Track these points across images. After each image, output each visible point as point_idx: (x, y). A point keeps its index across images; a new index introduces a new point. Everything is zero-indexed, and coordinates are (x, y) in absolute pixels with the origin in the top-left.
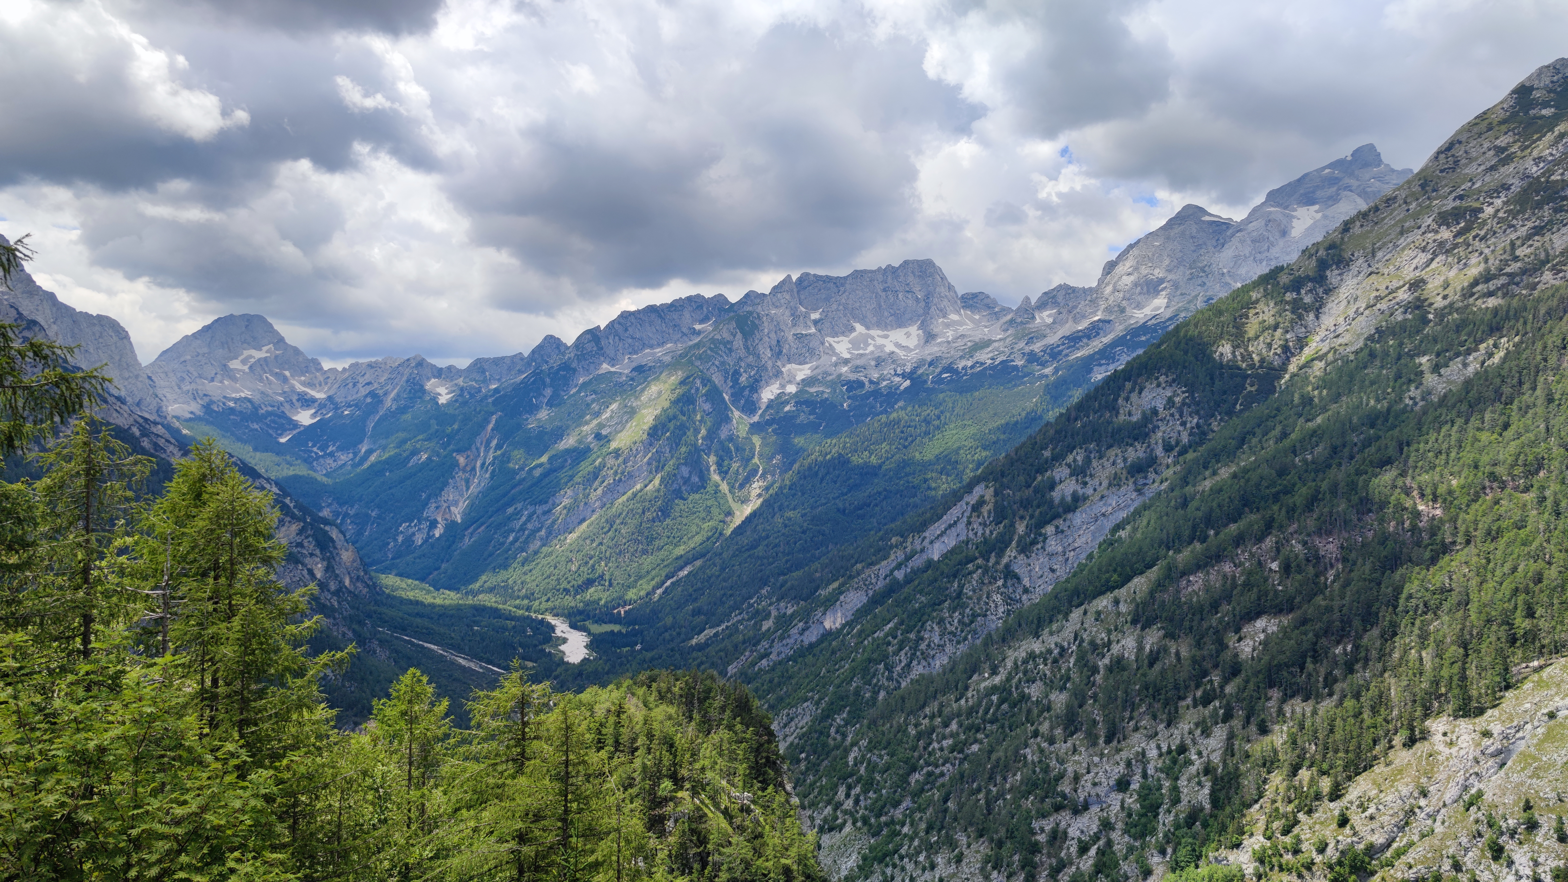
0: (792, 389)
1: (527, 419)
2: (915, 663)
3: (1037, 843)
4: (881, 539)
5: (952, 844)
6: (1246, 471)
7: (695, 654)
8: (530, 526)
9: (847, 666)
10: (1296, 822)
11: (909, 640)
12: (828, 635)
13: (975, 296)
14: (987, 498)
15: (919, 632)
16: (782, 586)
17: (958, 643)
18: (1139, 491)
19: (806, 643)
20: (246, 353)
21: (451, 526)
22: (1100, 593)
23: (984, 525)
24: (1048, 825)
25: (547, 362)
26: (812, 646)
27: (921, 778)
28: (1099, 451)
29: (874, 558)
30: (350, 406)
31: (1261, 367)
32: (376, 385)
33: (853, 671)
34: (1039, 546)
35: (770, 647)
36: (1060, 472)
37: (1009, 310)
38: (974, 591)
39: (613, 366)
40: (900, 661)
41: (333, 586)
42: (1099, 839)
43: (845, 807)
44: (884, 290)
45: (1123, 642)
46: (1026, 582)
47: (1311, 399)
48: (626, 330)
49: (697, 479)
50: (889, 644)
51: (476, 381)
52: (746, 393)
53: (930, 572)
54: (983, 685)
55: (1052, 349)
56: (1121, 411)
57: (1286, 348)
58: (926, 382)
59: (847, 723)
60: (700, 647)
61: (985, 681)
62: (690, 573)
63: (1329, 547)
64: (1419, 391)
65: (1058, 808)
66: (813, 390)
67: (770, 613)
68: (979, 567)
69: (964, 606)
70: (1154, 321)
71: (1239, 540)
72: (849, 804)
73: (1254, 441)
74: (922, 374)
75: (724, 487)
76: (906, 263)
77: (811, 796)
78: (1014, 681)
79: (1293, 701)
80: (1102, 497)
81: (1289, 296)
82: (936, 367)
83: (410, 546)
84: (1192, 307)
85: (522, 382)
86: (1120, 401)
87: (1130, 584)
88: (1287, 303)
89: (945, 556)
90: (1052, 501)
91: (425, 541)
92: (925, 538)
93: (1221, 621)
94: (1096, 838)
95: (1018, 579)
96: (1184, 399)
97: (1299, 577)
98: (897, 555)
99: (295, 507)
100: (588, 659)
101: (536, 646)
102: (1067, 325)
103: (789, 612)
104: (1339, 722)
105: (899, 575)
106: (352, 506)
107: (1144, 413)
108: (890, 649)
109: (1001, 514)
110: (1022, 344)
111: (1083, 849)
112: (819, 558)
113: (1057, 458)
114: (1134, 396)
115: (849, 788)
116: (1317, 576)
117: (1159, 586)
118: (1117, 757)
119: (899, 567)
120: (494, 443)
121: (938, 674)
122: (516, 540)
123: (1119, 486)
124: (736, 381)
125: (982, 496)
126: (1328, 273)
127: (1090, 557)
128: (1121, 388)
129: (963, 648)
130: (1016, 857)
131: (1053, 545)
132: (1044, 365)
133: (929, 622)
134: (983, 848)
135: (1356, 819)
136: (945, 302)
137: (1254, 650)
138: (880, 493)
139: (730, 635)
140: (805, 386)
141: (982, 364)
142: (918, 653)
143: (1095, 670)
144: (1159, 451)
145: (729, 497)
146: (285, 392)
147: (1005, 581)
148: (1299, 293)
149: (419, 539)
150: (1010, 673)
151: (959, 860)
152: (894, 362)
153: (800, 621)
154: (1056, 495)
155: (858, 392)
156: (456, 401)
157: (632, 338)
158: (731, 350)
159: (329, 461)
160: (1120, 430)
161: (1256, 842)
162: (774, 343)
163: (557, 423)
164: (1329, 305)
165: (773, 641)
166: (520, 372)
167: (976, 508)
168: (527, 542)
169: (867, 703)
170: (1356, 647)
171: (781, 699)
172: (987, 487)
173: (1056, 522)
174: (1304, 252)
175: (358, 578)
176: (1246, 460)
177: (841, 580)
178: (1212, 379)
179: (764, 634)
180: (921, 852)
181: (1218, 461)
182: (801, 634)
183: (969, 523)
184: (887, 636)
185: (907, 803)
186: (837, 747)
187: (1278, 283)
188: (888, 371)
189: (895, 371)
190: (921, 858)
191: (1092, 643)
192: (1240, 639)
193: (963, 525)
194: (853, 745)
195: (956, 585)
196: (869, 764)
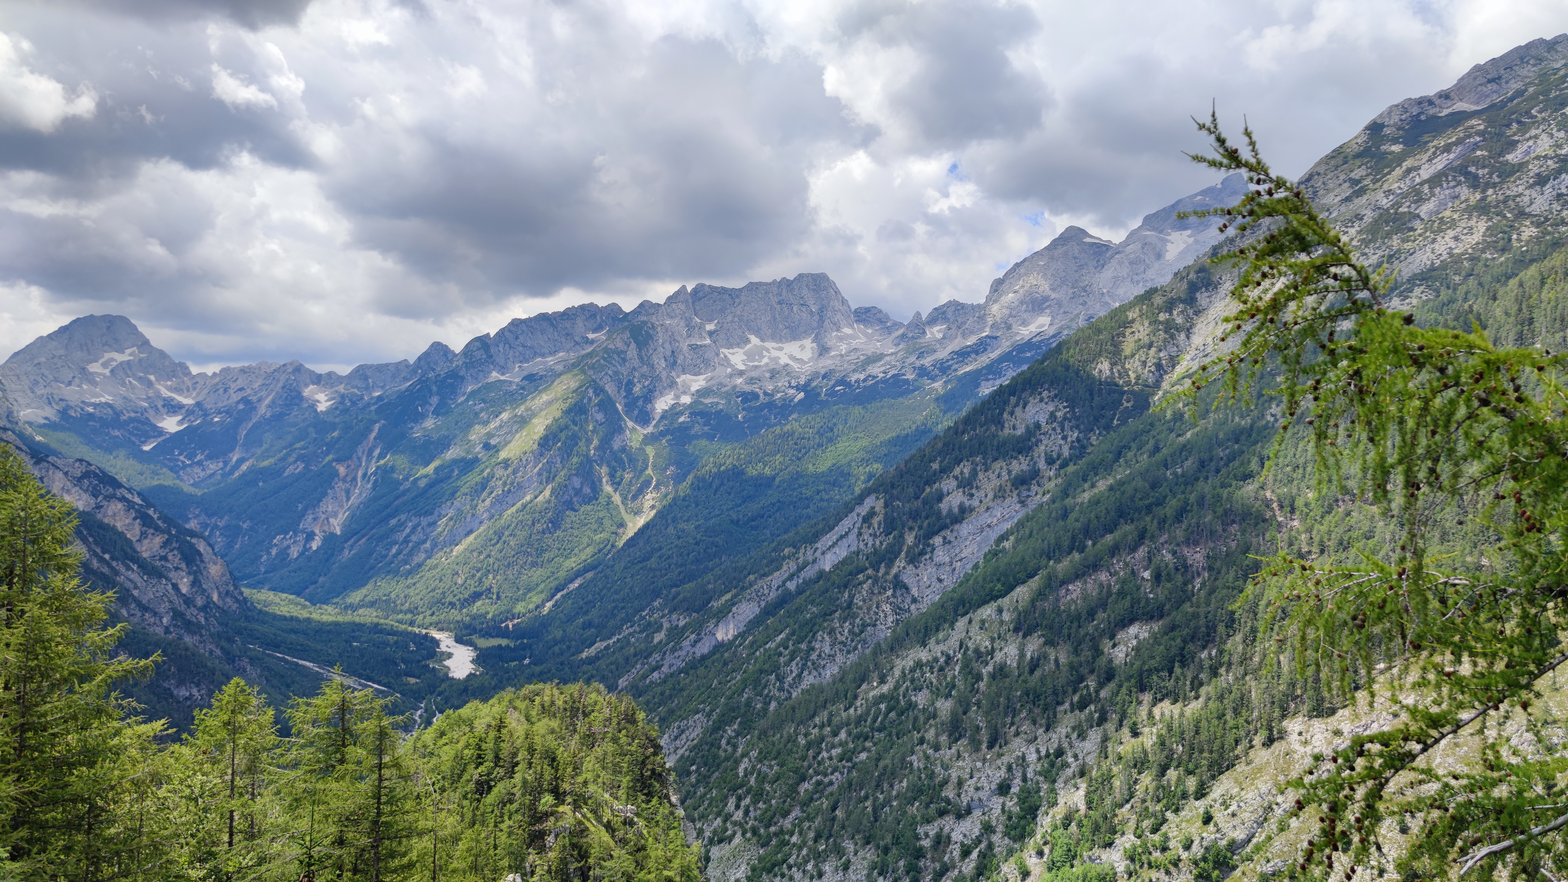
0: (686, 400)
1: (412, 428)
2: (805, 673)
3: (921, 848)
4: (774, 550)
5: (839, 852)
6: (1121, 483)
7: (585, 668)
8: (414, 538)
9: (739, 677)
10: (1165, 821)
11: (800, 650)
12: (720, 647)
13: (868, 310)
14: (877, 509)
15: (810, 642)
16: (674, 598)
17: (849, 652)
18: (1022, 503)
19: (698, 655)
20: (107, 356)
21: (330, 538)
22: (984, 602)
23: (874, 536)
24: (932, 830)
25: (433, 370)
26: (704, 658)
27: (810, 788)
28: (985, 464)
29: (766, 569)
30: (220, 413)
31: (1136, 384)
32: (249, 391)
33: (745, 682)
34: (927, 557)
35: (662, 659)
36: (948, 484)
37: (900, 325)
38: (864, 601)
39: (503, 374)
40: (791, 671)
41: (200, 602)
42: (980, 842)
43: (735, 818)
44: (779, 303)
45: (1006, 650)
46: (914, 592)
47: (1182, 415)
48: (517, 338)
49: (589, 491)
50: (780, 654)
51: (358, 389)
52: (640, 403)
53: (821, 582)
54: (871, 694)
55: (942, 364)
56: (1006, 425)
57: (1159, 366)
58: (819, 394)
59: (738, 734)
60: (591, 661)
61: (873, 690)
62: (580, 586)
63: (1197, 557)
64: (1279, 409)
65: (942, 813)
66: (707, 401)
67: (661, 626)
68: (869, 577)
69: (855, 616)
70: (1038, 338)
71: (1114, 550)
72: (738, 815)
73: (1130, 454)
74: (816, 387)
75: (617, 499)
76: (801, 276)
77: (701, 808)
78: (902, 690)
79: (1162, 704)
80: (988, 508)
81: (1162, 317)
82: (830, 380)
83: (284, 559)
84: (1074, 326)
85: (407, 390)
86: (1005, 415)
87: (1012, 593)
88: (1160, 322)
89: (836, 567)
90: (939, 512)
91: (302, 554)
92: (817, 549)
93: (1096, 628)
94: (978, 841)
95: (907, 589)
96: (1065, 414)
97: (1168, 585)
98: (789, 566)
99: (159, 518)
100: (474, 675)
101: (419, 661)
102: (957, 341)
103: (681, 623)
104: (1204, 724)
105: (792, 586)
106: (222, 518)
107: (1027, 427)
108: (782, 660)
109: (890, 525)
110: (912, 359)
111: (966, 853)
112: (712, 570)
113: (945, 470)
114: (1018, 411)
115: (739, 799)
116: (1185, 583)
117: (1040, 595)
118: (999, 762)
119: (791, 578)
120: (377, 452)
121: (828, 684)
122: (399, 553)
123: (1004, 497)
124: (629, 391)
125: (873, 508)
126: (1198, 295)
127: (976, 567)
128: (1006, 402)
129: (853, 657)
130: (901, 863)
131: (941, 555)
132: (933, 379)
133: (820, 633)
134: (870, 854)
135: (1219, 816)
136: (839, 316)
137: (1127, 655)
138: (774, 504)
139: (622, 648)
140: (699, 397)
141: (874, 377)
142: (809, 664)
143: (979, 677)
144: (1042, 464)
145: (622, 508)
146: (149, 398)
147: (894, 591)
148: (1171, 314)
149: (294, 552)
150: (898, 682)
151: (846, 867)
152: (788, 374)
153: (692, 633)
154: (944, 506)
155: (753, 404)
156: (336, 408)
157: (523, 346)
158: (624, 360)
159: (197, 470)
160: (1004, 443)
161: (1127, 841)
162: (669, 353)
163: (444, 432)
164: (1199, 326)
165: (665, 653)
166: (405, 379)
167: (867, 519)
168: (411, 554)
169: (758, 714)
170: (1221, 652)
171: (672, 712)
172: (877, 498)
173: (943, 533)
174: (1176, 274)
175: (227, 592)
176: (1121, 473)
177: (734, 591)
178: (1091, 395)
179: (656, 646)
180: (808, 861)
181: (1096, 474)
182: (693, 646)
183: (860, 534)
184: (778, 647)
185: (796, 813)
186: (727, 759)
187: (1152, 304)
188: (782, 383)
189: (790, 383)
190: (809, 867)
191: (977, 651)
192: (1114, 646)
193: (855, 536)
194: (743, 755)
195: (846, 595)
196: (759, 775)
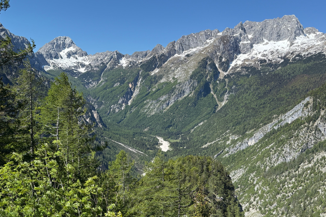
0: (240, 63)
1: (151, 72)
2: (280, 158)
4: (270, 115)
7: (204, 151)
9: (256, 158)
11: (278, 150)
12: (249, 147)
14: (310, 102)
15: (282, 148)
16: (234, 130)
17: (296, 152)
19: (242, 149)
21: (127, 106)
23: (309, 111)
25: (157, 53)
26: (243, 150)
27: (280, 197)
29: (267, 122)
32: (104, 61)
33: (258, 159)
38: (303, 134)
39: (179, 55)
40: (275, 157)
43: (253, 204)
46: (323, 132)
48: (184, 42)
49: (206, 93)
50: (271, 151)
52: (224, 64)
53: (287, 127)
54: (305, 167)
58: (290, 60)
59: (255, 176)
60: (205, 149)
61: (305, 165)
62: (203, 124)
67: (229, 139)
68: (305, 126)
69: (299, 140)
72: (255, 203)
74: (288, 57)
75: (215, 96)
77: (242, 199)
78: (317, 167)
82: (294, 55)
83: (114, 112)
89: (292, 122)
91: (119, 111)
92: (286, 115)
95: (320, 131)
98: (275, 121)
100: (169, 151)
101: (153, 145)
103: (236, 139)
105: (276, 128)
108: (271, 153)
109: (315, 107)
115: (255, 197)
119: (275, 125)
121: (288, 162)
125: (308, 101)
129: (298, 154)
133: (286, 145)
136: (299, 31)
139: (216, 145)
140: (245, 62)
141: (311, 54)
142: (281, 155)
145: (217, 100)
146: (77, 63)
147: (315, 132)
149: (117, 110)
150: (315, 163)
152: (278, 53)
153: (240, 142)
155: (264, 64)
156: (128, 66)
157: (186, 45)
159: (90, 84)
163: (161, 74)
165: (230, 148)
166: (149, 57)
167: (306, 105)
169: (262, 170)
171: (231, 167)
172: (310, 98)
177: (255, 129)
179: (227, 145)
182: (240, 146)
183: (303, 111)
184: (271, 147)
185: (275, 204)
186: (251, 184)
188: (275, 56)
189: (278, 56)
193: (301, 111)
194: (256, 184)
195: (297, 132)
196: (262, 191)
